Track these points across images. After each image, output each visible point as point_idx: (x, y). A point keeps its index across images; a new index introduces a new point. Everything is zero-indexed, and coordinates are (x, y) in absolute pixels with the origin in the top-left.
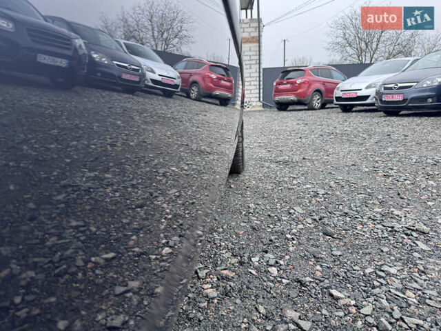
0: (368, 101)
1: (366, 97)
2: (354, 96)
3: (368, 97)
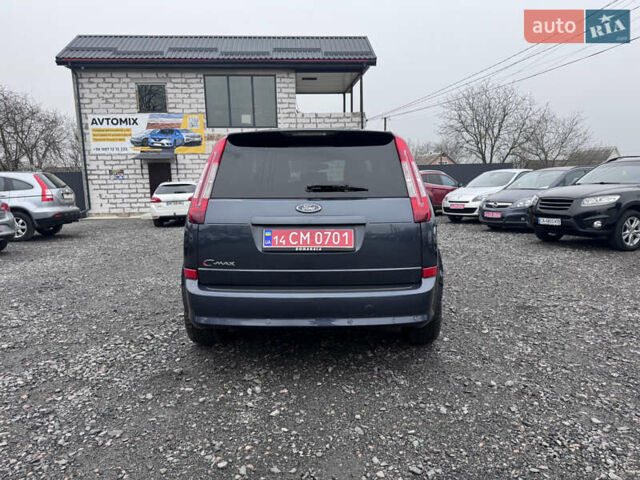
0: (476, 213)
1: (473, 210)
2: (462, 208)
3: (475, 209)
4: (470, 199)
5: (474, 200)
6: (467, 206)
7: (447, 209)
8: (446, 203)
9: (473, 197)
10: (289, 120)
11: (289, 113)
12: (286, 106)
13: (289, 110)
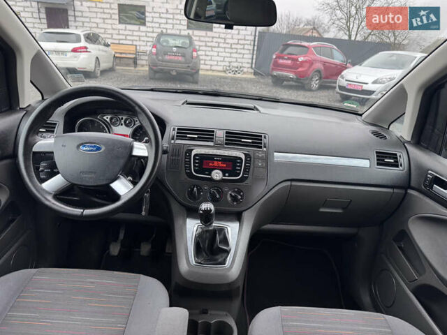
0: (373, 97)
2: (359, 89)
3: (373, 92)
4: (370, 80)
5: (375, 82)
6: (365, 87)
7: (342, 88)
8: (341, 81)
9: (373, 80)
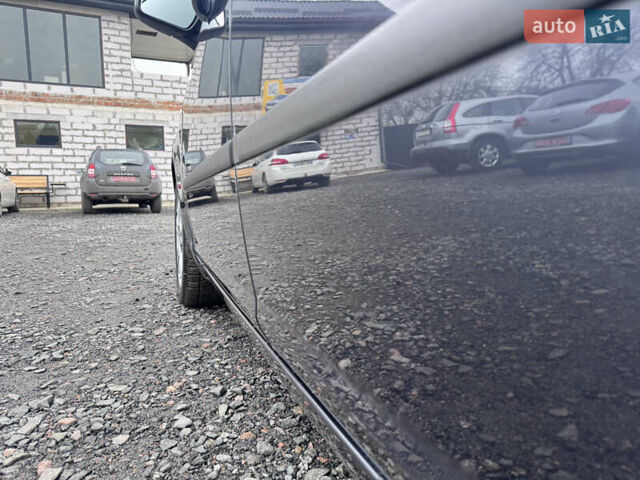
10: (121, 80)
11: (122, 70)
12: (118, 60)
13: (121, 67)
